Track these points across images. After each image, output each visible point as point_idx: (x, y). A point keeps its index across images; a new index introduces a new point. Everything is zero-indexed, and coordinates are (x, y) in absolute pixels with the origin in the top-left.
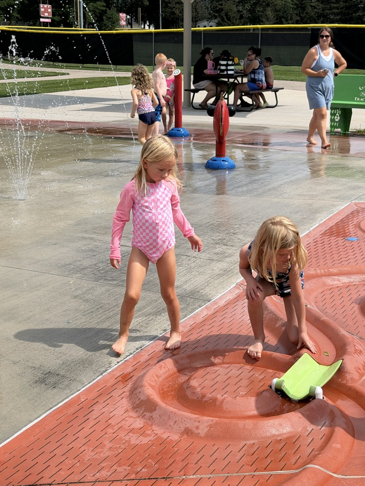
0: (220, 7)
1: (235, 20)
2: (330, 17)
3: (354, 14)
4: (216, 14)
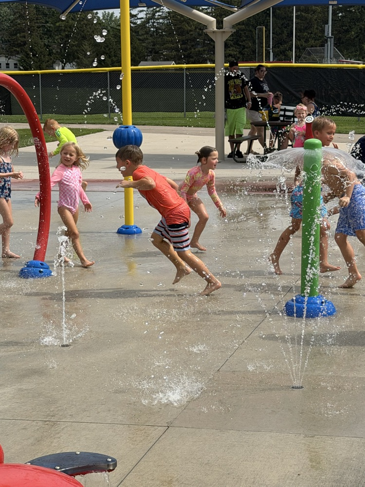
0: (23, 39)
1: (42, 56)
2: (162, 53)
3: (193, 50)
4: (18, 50)
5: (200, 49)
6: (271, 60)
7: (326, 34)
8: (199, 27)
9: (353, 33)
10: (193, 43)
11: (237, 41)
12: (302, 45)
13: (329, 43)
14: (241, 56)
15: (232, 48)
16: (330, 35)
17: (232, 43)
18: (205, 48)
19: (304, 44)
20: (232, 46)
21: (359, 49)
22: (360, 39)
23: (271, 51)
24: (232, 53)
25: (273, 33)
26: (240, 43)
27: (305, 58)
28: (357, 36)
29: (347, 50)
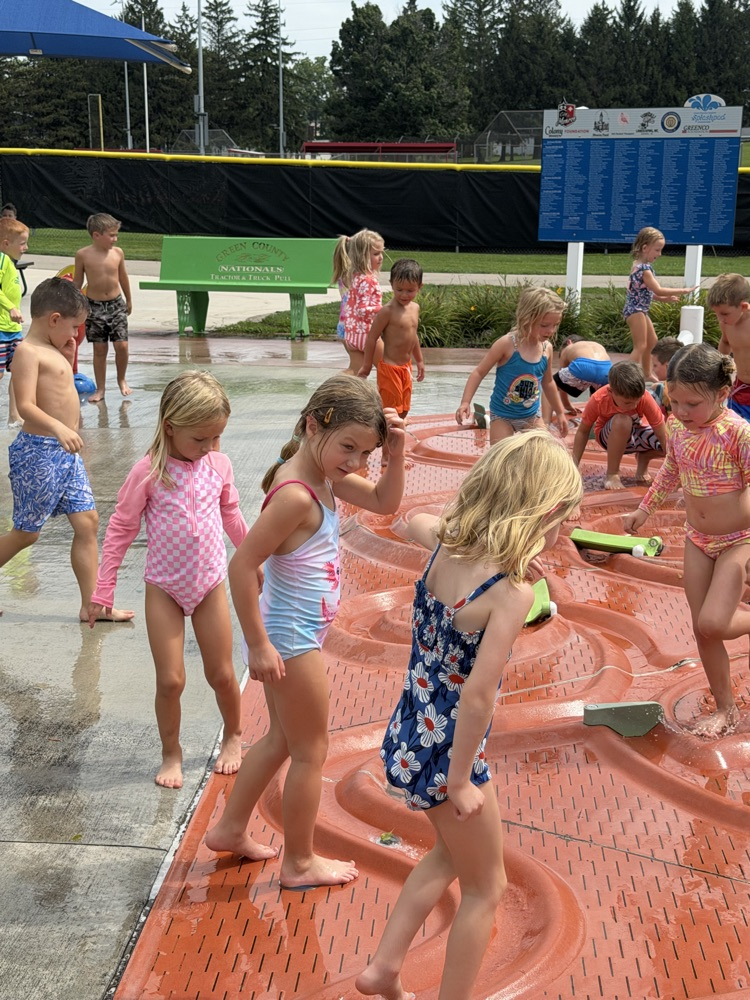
5: (18, 127)
6: (130, 146)
7: (196, 110)
8: (15, 93)
9: (251, 110)
10: (7, 118)
11: (76, 116)
12: (175, 127)
13: (201, 123)
14: (83, 141)
15: (68, 128)
16: (202, 111)
17: (67, 119)
18: (26, 126)
19: (178, 124)
20: (68, 124)
21: (261, 134)
22: (262, 120)
23: (129, 133)
24: (69, 134)
25: (130, 106)
26: (80, 120)
27: (181, 145)
28: (258, 115)
29: (244, 134)
